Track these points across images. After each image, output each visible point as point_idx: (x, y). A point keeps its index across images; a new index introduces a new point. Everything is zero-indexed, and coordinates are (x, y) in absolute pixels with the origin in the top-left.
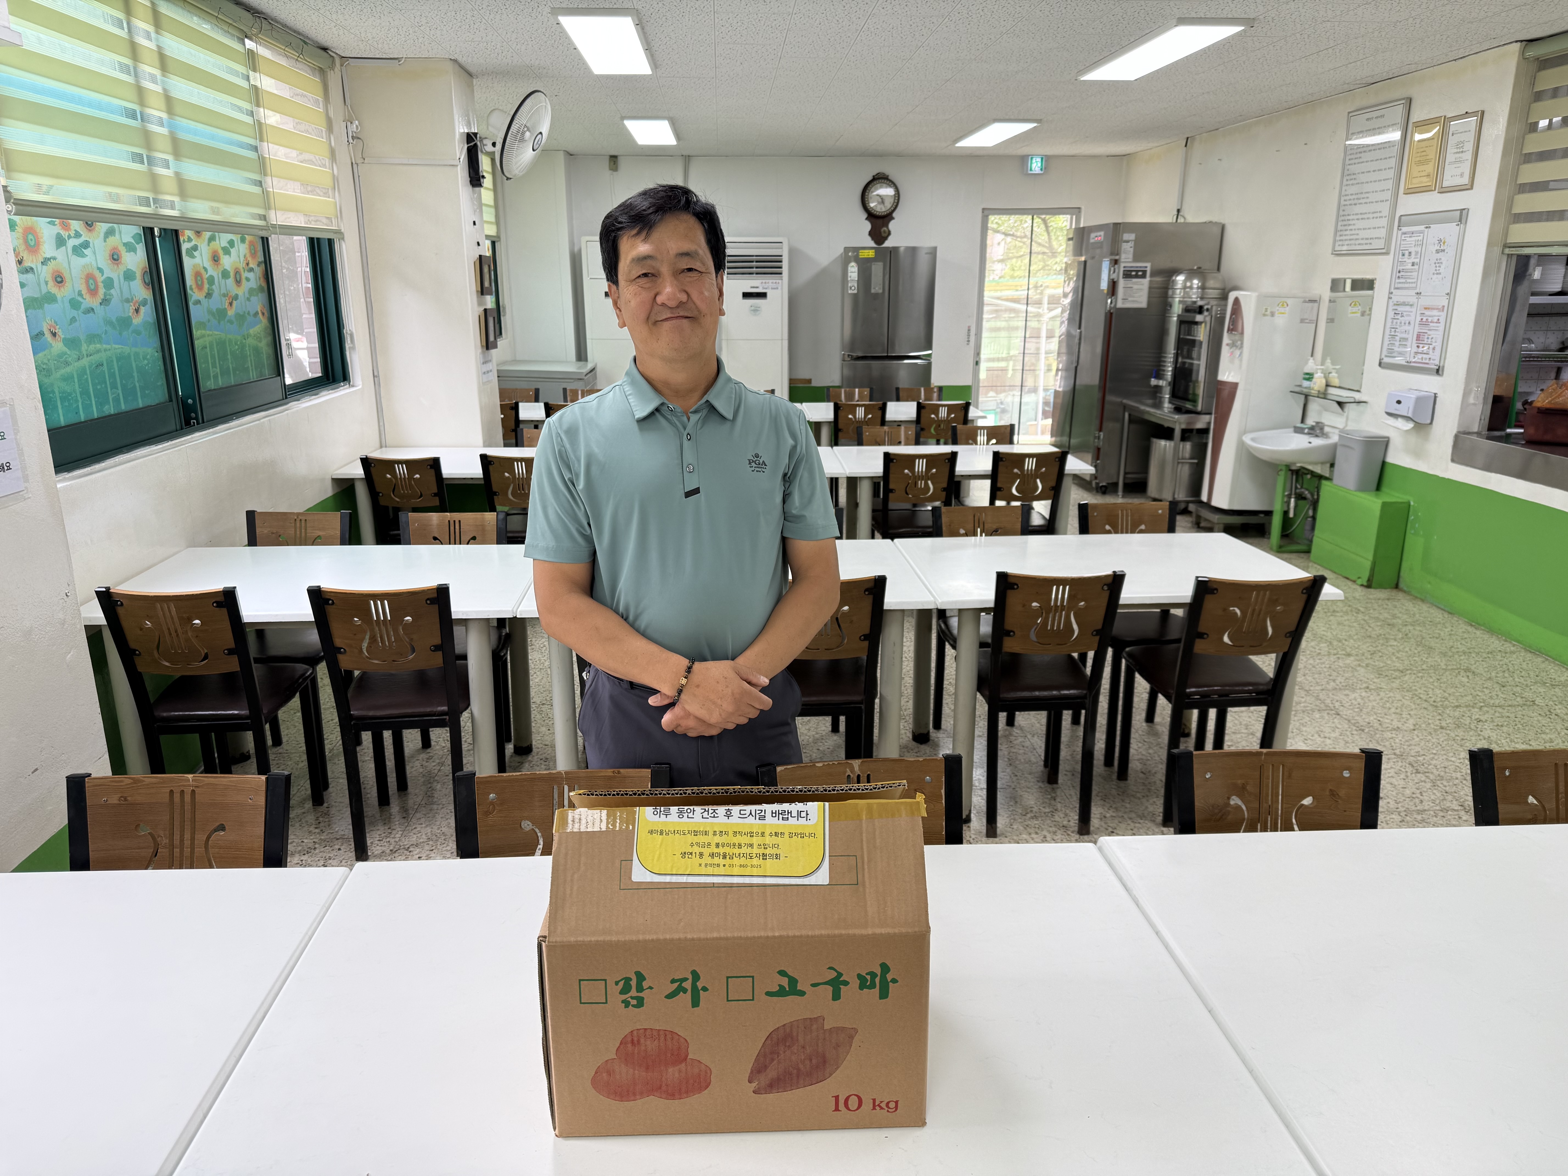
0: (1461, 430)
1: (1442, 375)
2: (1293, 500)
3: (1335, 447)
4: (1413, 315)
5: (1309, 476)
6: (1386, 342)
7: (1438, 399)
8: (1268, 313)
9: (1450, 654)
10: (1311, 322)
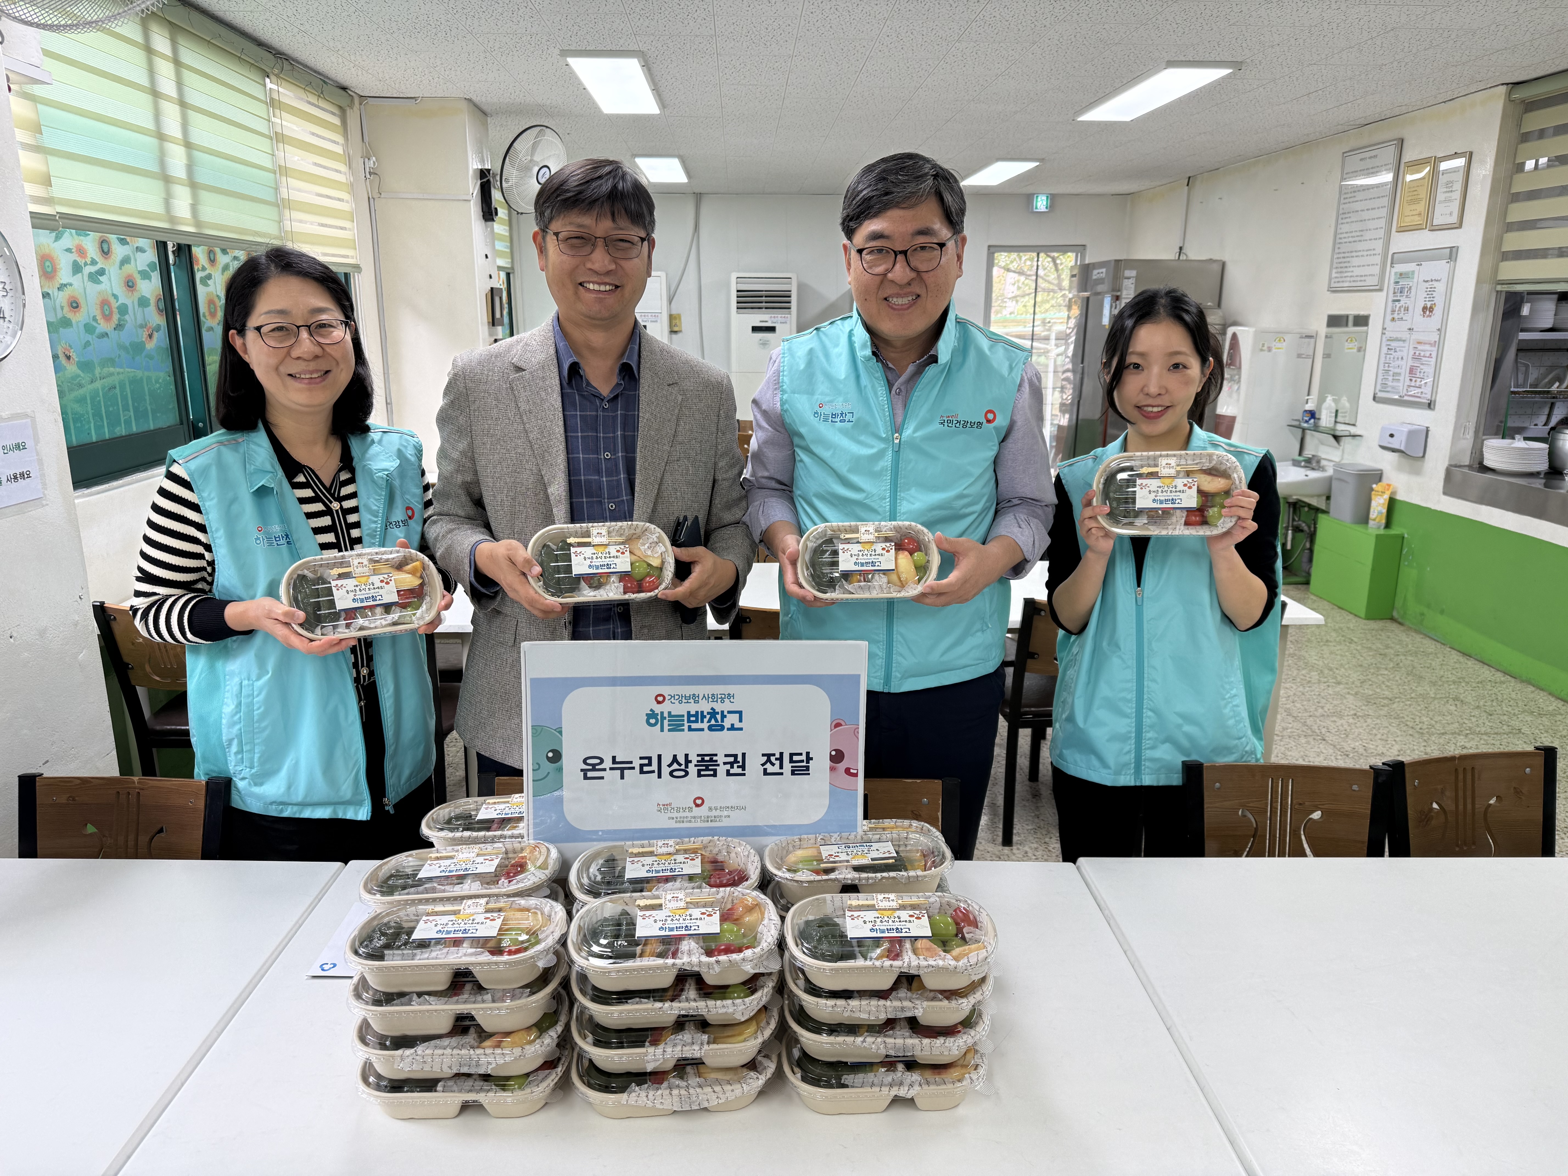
0: (1453, 463)
1: (1433, 409)
2: (1290, 532)
3: (1330, 480)
4: (1405, 350)
5: (1306, 509)
6: (1380, 377)
7: (1430, 433)
8: (1265, 348)
9: (1440, 683)
10: (1307, 357)
